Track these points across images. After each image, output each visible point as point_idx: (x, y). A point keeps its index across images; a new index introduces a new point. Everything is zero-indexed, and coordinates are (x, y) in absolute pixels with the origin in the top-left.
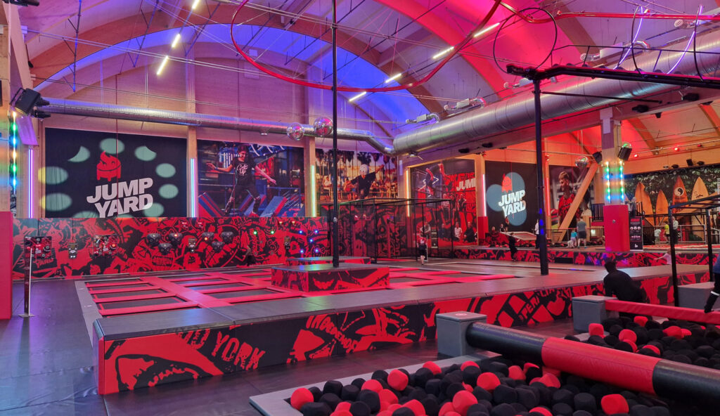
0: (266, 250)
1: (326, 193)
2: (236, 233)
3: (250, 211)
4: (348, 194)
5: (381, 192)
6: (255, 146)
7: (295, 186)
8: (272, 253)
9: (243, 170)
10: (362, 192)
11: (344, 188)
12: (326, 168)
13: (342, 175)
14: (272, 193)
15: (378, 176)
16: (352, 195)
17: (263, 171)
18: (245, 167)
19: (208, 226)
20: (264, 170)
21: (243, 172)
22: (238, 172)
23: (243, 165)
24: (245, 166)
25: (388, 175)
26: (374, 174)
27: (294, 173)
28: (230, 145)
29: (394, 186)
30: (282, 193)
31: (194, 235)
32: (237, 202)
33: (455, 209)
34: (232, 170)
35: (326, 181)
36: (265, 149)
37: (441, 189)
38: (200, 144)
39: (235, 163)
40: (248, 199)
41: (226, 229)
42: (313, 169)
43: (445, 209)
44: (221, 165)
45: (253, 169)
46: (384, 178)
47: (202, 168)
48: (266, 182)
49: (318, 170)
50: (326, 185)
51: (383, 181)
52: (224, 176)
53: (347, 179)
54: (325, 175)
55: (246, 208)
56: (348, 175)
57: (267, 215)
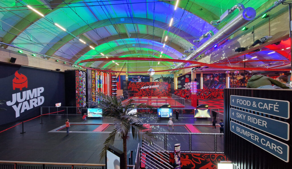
0: (218, 96)
1: (232, 83)
2: (211, 92)
3: (213, 87)
6: (215, 74)
7: (224, 82)
8: (219, 96)
9: (212, 79)
10: (241, 82)
12: (232, 77)
14: (218, 83)
17: (216, 79)
18: (212, 78)
19: (205, 91)
27: (224, 79)
28: (209, 74)
30: (221, 83)
31: (203, 92)
32: (211, 85)
36: (217, 74)
38: (203, 74)
39: (210, 78)
40: (213, 85)
41: (209, 91)
42: (229, 78)
44: (207, 78)
47: (204, 79)
48: (217, 81)
49: (230, 78)
52: (208, 81)
55: (212, 87)
57: (217, 88)
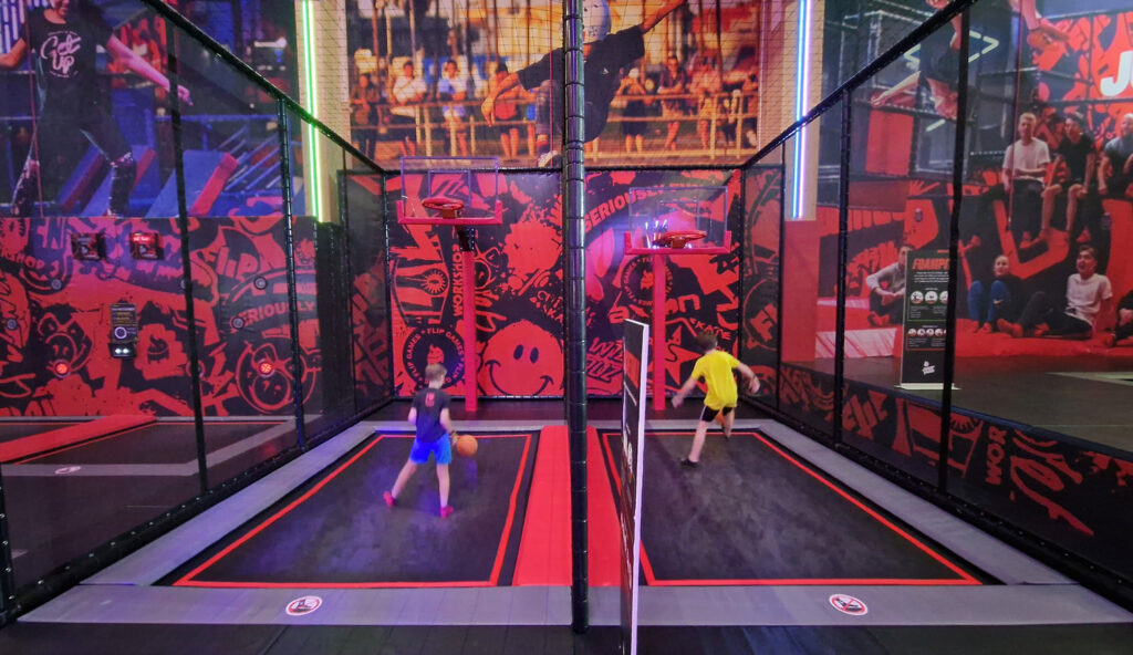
4: (505, 130)
5: (667, 114)
11: (487, 106)
13: (478, 48)
15: (655, 47)
16: (523, 133)
20: (143, 49)
21: (65, 66)
22: (47, 63)
23: (62, 39)
24: (70, 41)
25: (710, 39)
26: (634, 37)
29: (739, 85)
33: (1080, 189)
34: (23, 58)
35: (402, 80)
37: (1009, 91)
43: (1019, 185)
45: (100, 49)
46: (686, 50)
50: (401, 97)
51: (680, 69)
53: (502, 68)
54: (398, 52)
56: (503, 50)
